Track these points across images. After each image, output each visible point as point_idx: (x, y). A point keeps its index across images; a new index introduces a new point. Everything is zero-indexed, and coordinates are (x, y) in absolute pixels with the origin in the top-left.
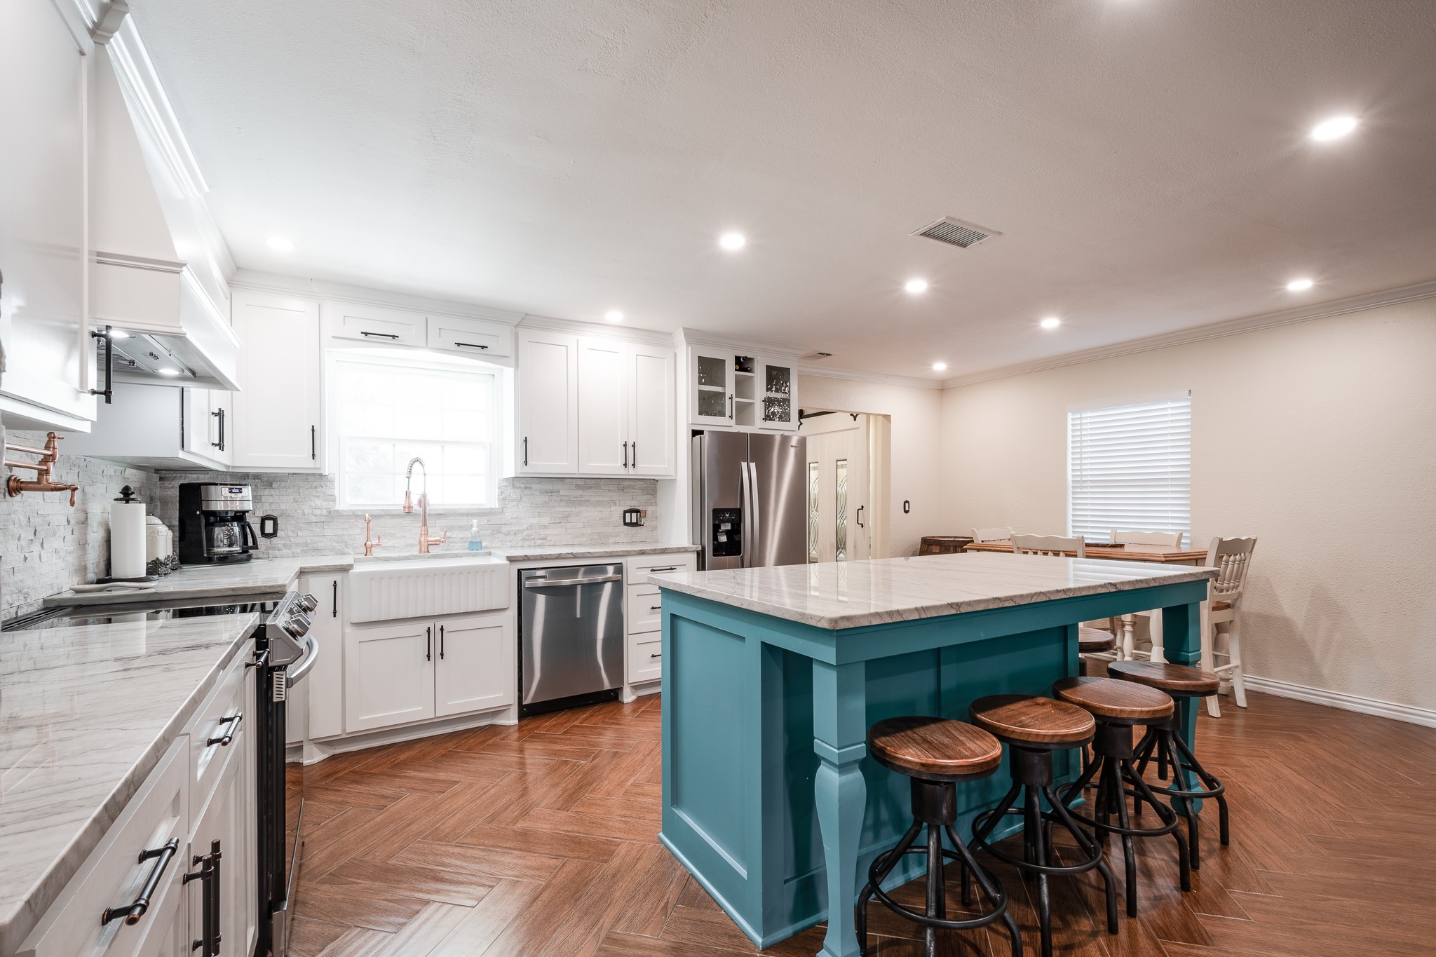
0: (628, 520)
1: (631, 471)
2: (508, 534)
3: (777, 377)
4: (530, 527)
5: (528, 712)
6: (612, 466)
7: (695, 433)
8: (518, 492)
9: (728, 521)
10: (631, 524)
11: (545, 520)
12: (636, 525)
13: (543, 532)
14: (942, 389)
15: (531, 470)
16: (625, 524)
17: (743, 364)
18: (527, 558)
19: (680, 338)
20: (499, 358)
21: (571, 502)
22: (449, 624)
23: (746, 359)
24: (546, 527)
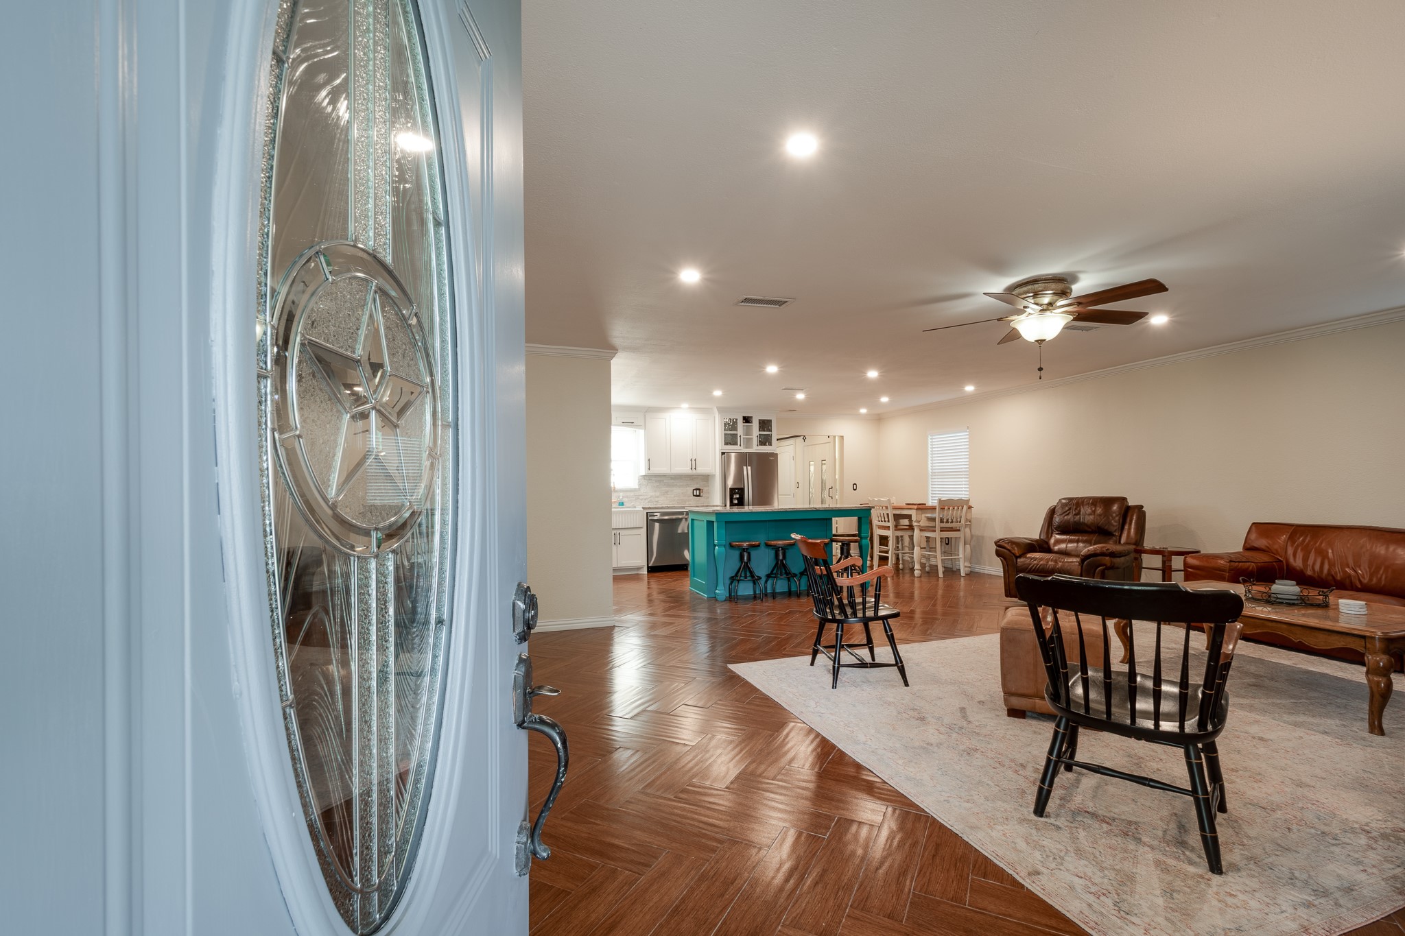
0: (695, 494)
1: (694, 471)
2: (642, 500)
3: (765, 425)
4: (651, 497)
5: (651, 570)
6: (685, 469)
7: (723, 453)
8: (646, 481)
9: (737, 493)
10: (696, 496)
11: (658, 494)
12: (699, 496)
13: (657, 499)
14: (878, 419)
15: (651, 472)
16: (694, 495)
17: (747, 420)
18: (650, 508)
19: (716, 410)
20: (638, 426)
21: (668, 485)
22: (622, 532)
23: (748, 417)
24: (658, 497)
